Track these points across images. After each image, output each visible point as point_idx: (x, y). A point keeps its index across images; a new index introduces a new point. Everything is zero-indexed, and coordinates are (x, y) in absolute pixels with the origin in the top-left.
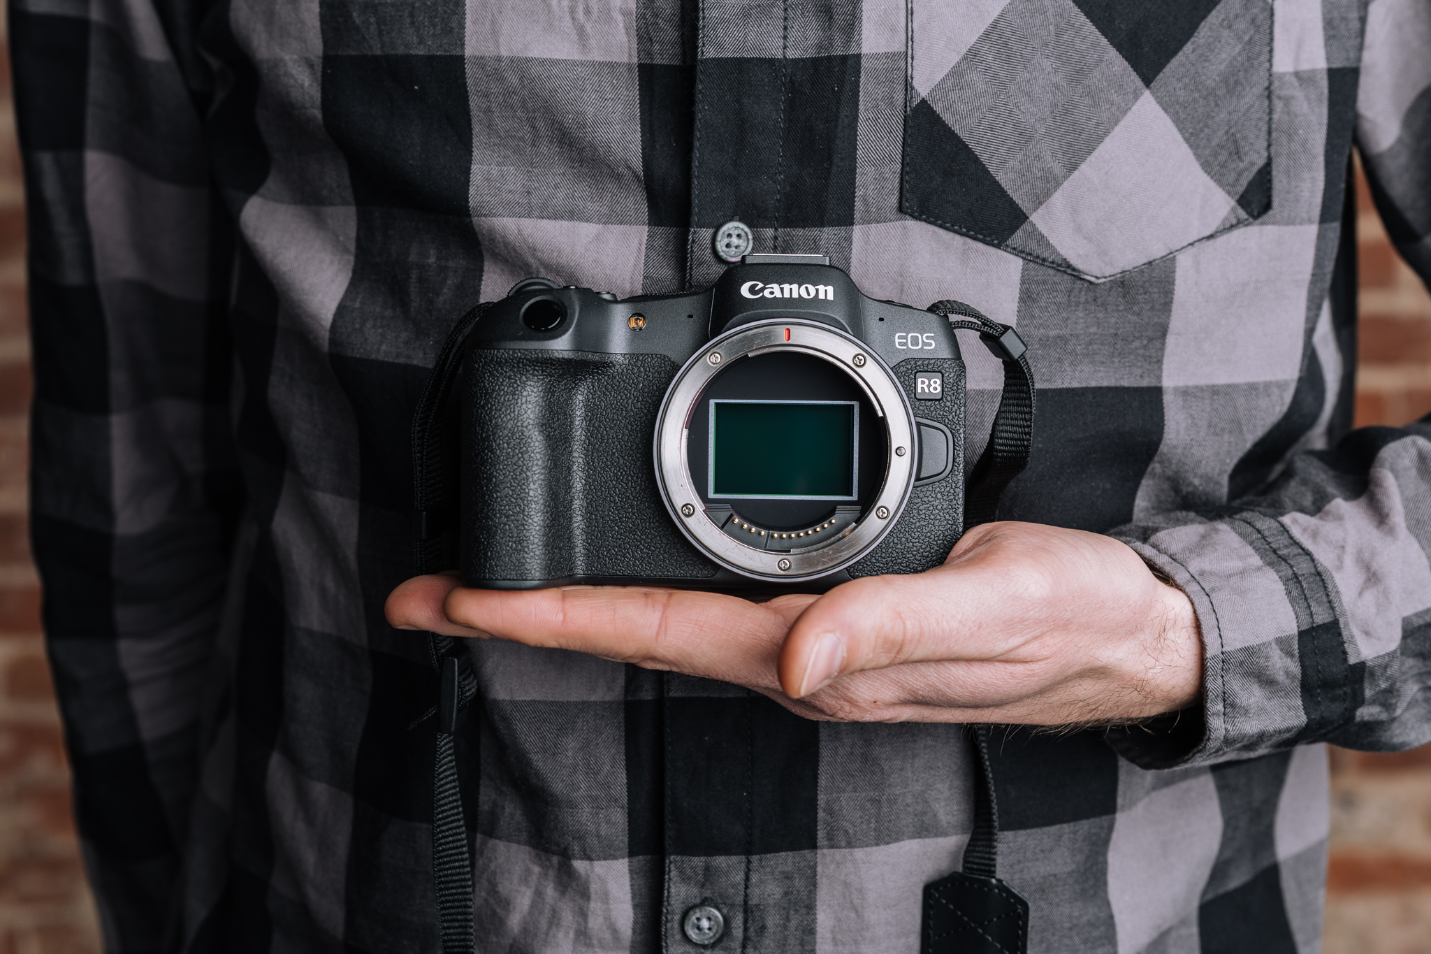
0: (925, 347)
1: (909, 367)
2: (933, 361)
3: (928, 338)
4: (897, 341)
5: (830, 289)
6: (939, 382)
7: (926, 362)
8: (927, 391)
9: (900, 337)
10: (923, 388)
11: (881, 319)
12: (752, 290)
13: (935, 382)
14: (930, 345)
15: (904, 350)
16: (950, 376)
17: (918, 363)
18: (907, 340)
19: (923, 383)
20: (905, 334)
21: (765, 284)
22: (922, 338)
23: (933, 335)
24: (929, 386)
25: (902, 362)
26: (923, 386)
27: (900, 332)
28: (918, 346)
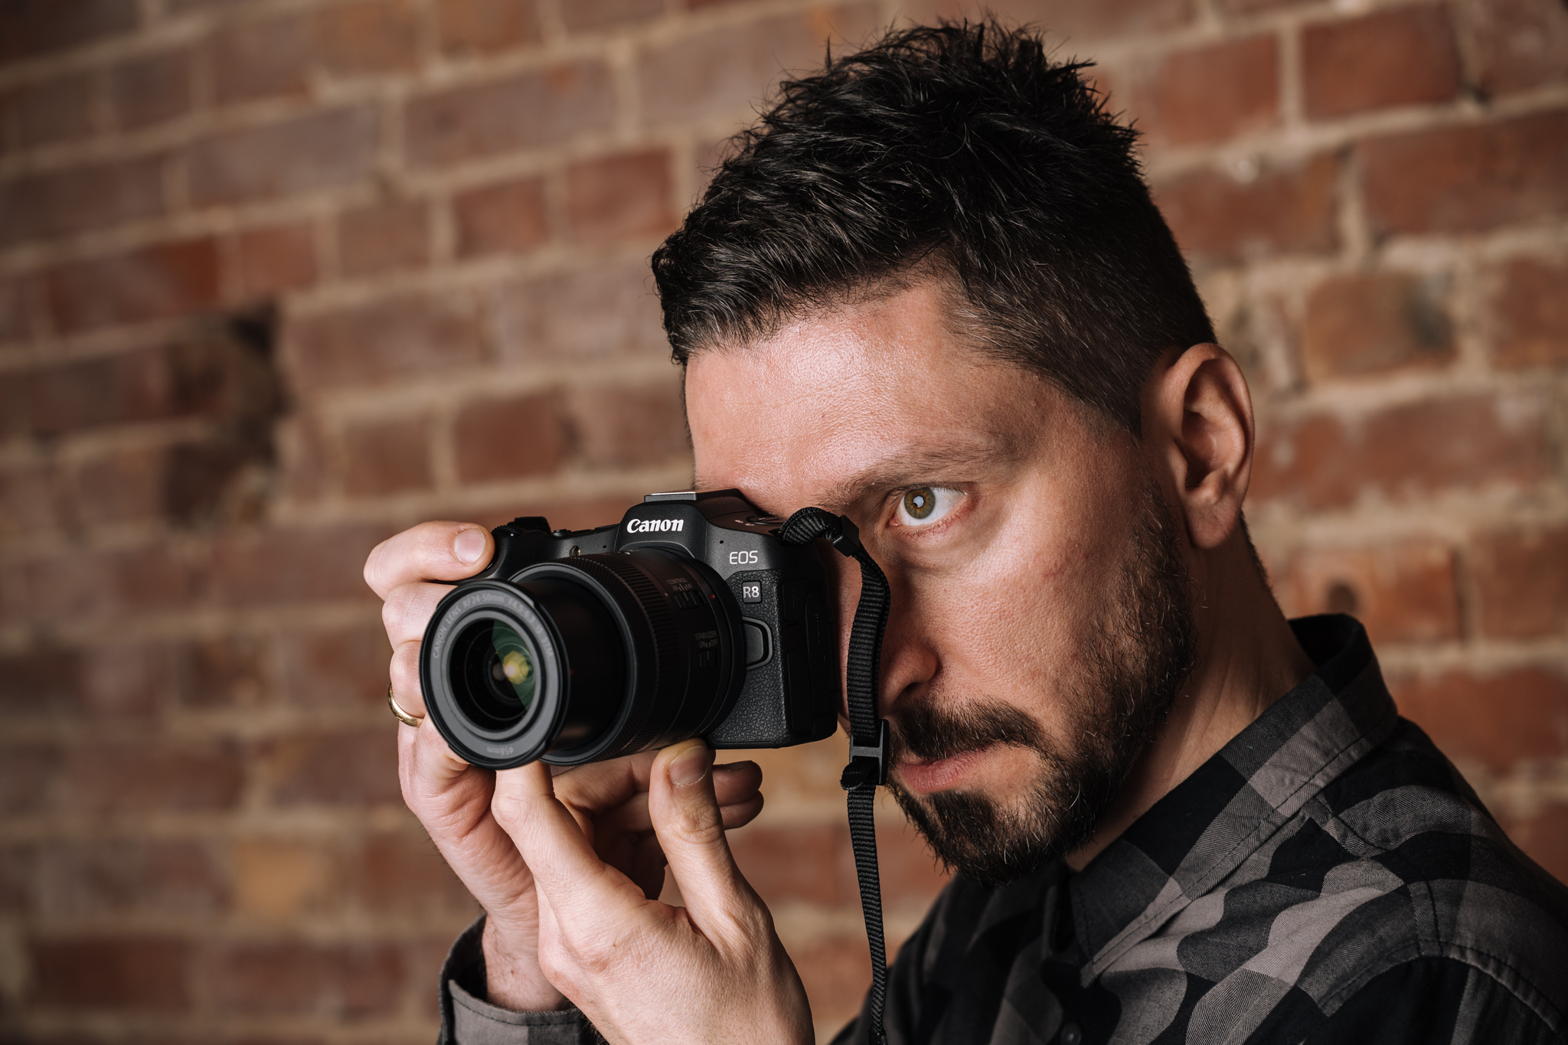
0: (750, 562)
1: (738, 577)
2: (755, 571)
3: (753, 554)
4: (731, 558)
5: (681, 522)
6: (757, 589)
7: (750, 574)
8: (751, 597)
9: (733, 555)
10: (747, 594)
11: (722, 542)
12: (634, 528)
13: (755, 589)
14: (754, 559)
15: (736, 565)
16: (765, 582)
17: (744, 574)
18: (738, 557)
19: (747, 590)
20: (737, 553)
21: (642, 520)
22: (749, 555)
23: (756, 552)
24: (751, 592)
25: (733, 574)
26: (747, 592)
27: (734, 551)
28: (745, 561)
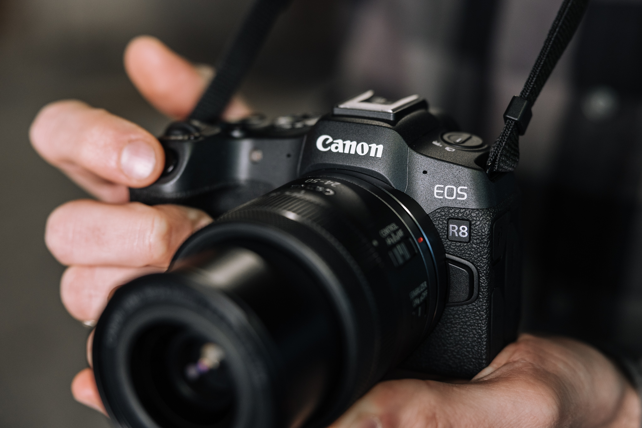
0: (458, 198)
1: (443, 213)
2: (464, 210)
3: (461, 190)
4: (435, 191)
5: (381, 147)
6: (467, 228)
7: (457, 211)
8: (457, 235)
9: (438, 188)
10: (453, 233)
11: (425, 172)
12: (325, 145)
13: (464, 229)
14: (463, 196)
15: (441, 199)
16: (477, 224)
17: (451, 211)
18: (444, 190)
19: (454, 228)
20: (442, 186)
21: (334, 139)
22: (457, 190)
23: (466, 187)
24: (458, 231)
25: (438, 209)
26: (453, 230)
27: (439, 184)
28: (452, 196)
